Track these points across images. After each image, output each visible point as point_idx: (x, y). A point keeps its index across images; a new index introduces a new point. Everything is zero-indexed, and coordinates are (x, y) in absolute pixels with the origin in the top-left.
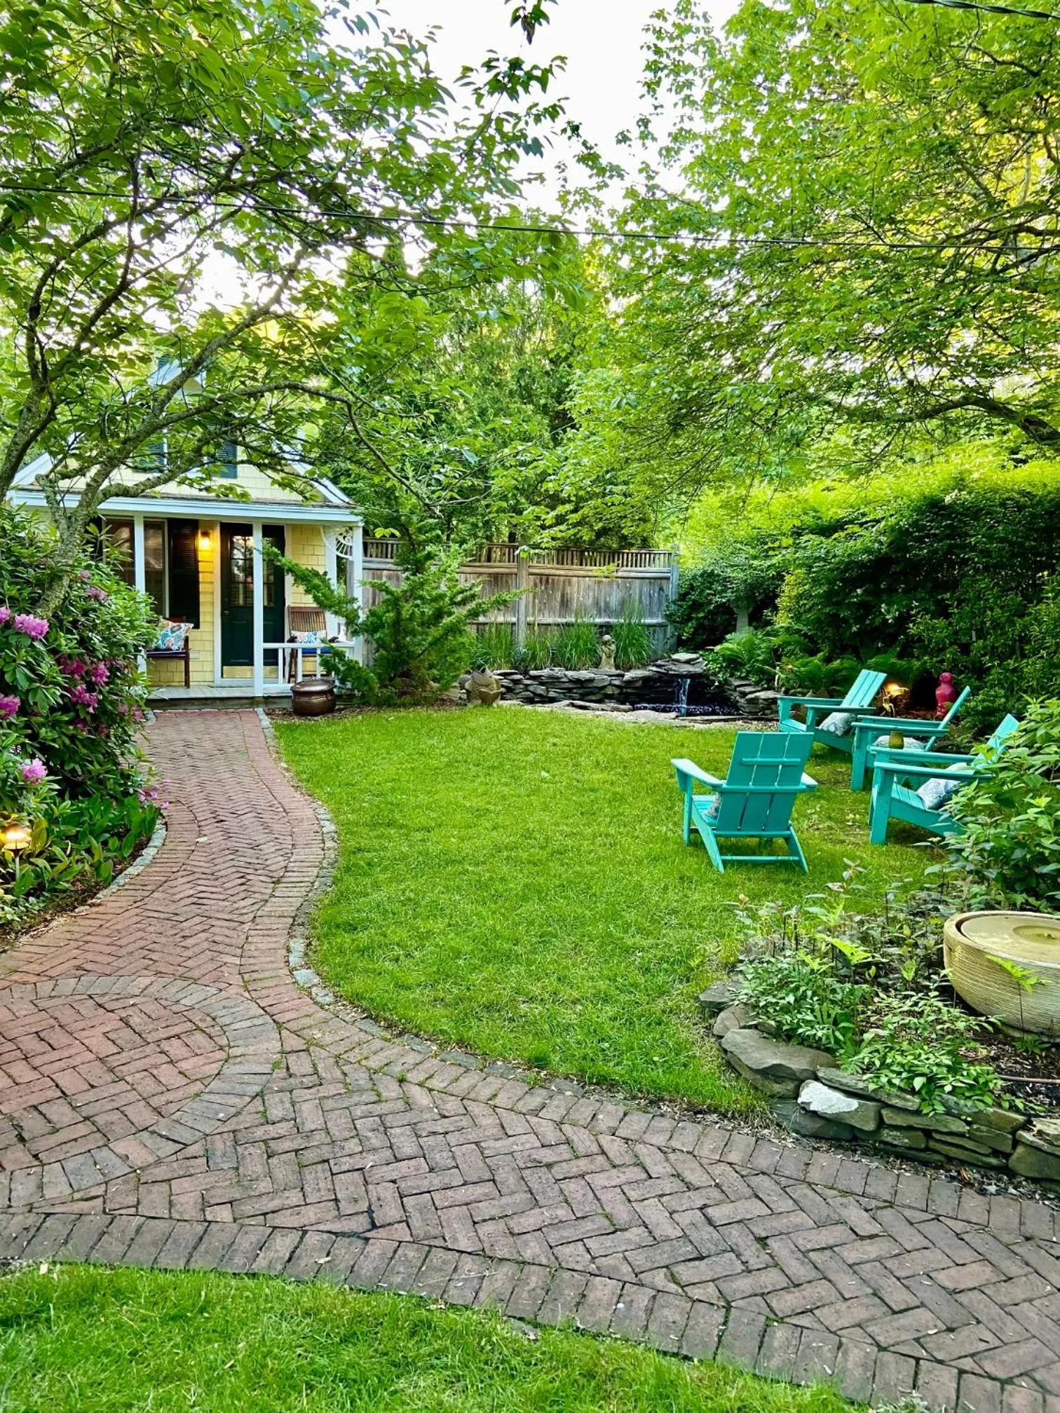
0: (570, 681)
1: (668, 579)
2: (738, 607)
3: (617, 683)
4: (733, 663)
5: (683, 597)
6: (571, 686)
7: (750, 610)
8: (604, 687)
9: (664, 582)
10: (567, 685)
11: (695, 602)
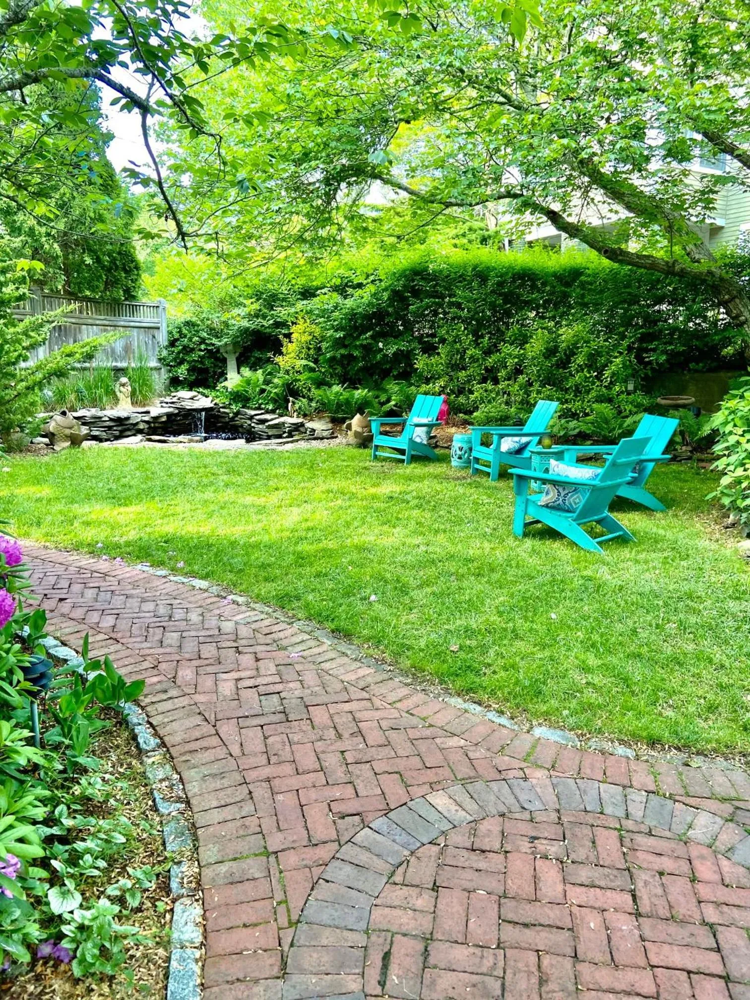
0: (111, 420)
1: (158, 328)
2: (226, 352)
3: (147, 418)
4: (239, 397)
5: (172, 343)
6: (112, 424)
7: (237, 354)
8: (137, 423)
9: (156, 331)
10: (108, 424)
11: (185, 347)
